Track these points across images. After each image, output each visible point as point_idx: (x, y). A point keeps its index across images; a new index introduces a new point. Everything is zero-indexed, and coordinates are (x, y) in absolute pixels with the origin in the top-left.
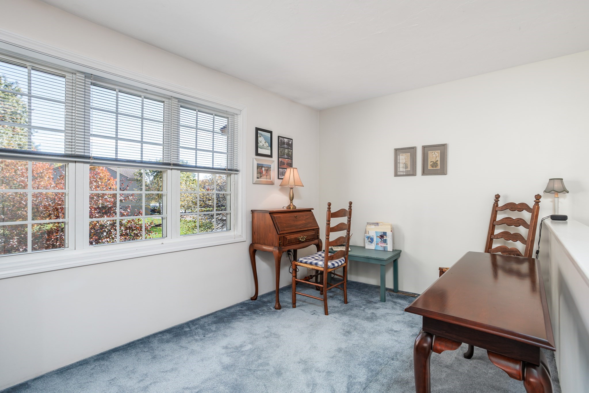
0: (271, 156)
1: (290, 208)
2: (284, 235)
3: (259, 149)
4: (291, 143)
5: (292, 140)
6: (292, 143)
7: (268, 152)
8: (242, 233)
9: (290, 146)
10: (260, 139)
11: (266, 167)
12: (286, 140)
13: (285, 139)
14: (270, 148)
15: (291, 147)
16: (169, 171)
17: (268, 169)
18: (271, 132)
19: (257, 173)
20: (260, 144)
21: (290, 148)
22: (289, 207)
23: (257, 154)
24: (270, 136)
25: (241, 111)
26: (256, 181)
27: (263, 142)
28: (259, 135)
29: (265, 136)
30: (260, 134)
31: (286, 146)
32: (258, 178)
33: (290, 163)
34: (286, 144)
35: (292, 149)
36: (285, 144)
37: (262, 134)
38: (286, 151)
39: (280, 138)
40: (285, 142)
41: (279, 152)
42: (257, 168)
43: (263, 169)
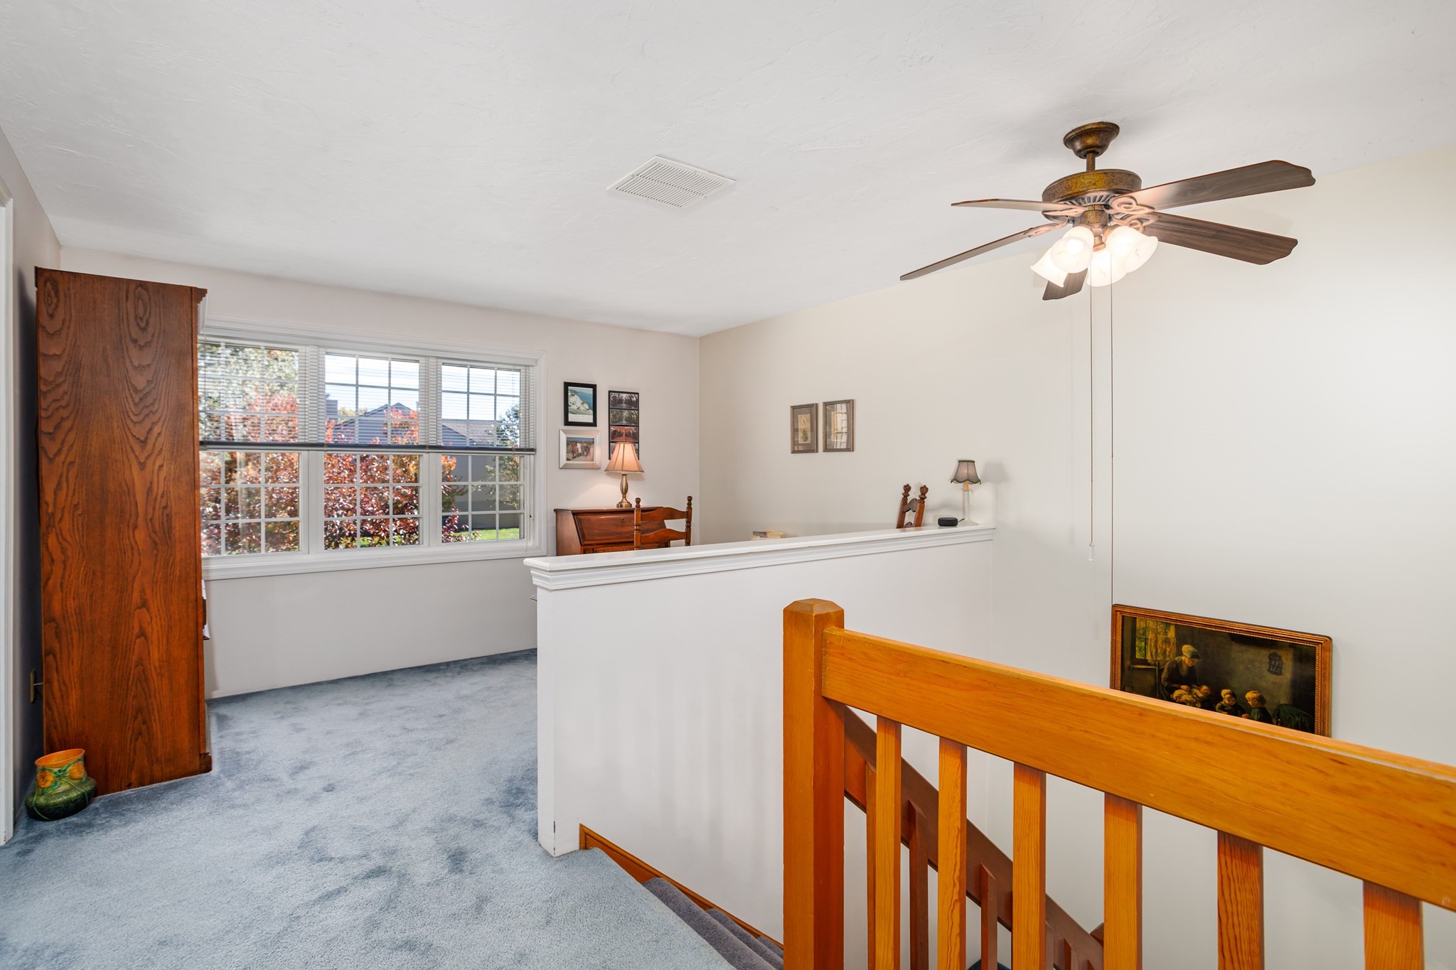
0: (594, 424)
1: (621, 506)
2: (593, 547)
3: (570, 415)
4: (635, 399)
5: (637, 396)
6: (638, 400)
7: (590, 419)
8: (540, 543)
9: (633, 404)
10: (571, 399)
11: (585, 442)
12: (624, 396)
13: (621, 395)
14: (591, 412)
15: (635, 407)
16: (424, 454)
17: (588, 445)
18: (594, 387)
19: (567, 453)
20: (572, 408)
21: (633, 408)
22: (620, 504)
23: (567, 423)
24: (592, 393)
25: (536, 361)
26: (565, 464)
27: (577, 404)
28: (569, 394)
29: (582, 393)
30: (572, 391)
31: (624, 405)
32: (568, 460)
33: (634, 433)
34: (625, 403)
35: (638, 410)
36: (622, 403)
37: (575, 392)
38: (626, 414)
39: (613, 394)
40: (623, 400)
41: (611, 417)
42: (568, 445)
43: (579, 445)
